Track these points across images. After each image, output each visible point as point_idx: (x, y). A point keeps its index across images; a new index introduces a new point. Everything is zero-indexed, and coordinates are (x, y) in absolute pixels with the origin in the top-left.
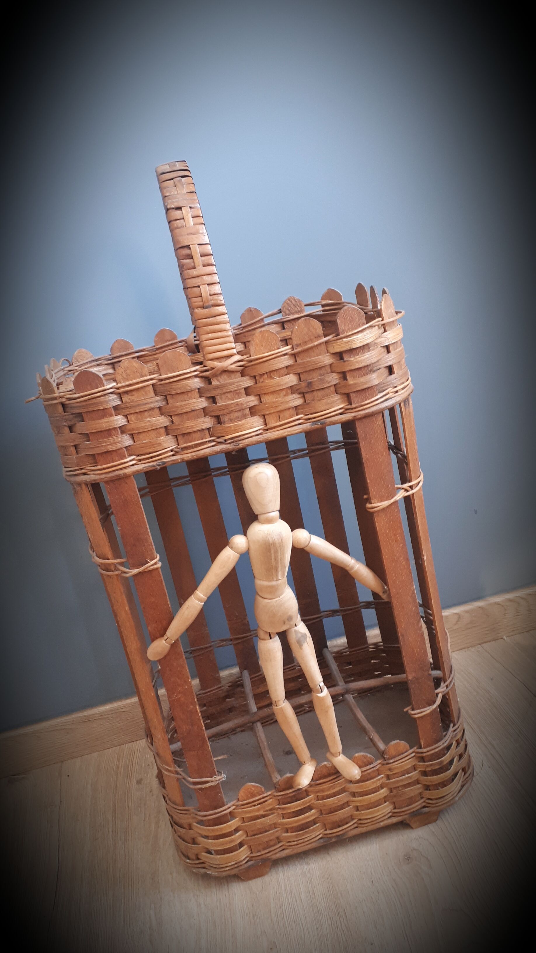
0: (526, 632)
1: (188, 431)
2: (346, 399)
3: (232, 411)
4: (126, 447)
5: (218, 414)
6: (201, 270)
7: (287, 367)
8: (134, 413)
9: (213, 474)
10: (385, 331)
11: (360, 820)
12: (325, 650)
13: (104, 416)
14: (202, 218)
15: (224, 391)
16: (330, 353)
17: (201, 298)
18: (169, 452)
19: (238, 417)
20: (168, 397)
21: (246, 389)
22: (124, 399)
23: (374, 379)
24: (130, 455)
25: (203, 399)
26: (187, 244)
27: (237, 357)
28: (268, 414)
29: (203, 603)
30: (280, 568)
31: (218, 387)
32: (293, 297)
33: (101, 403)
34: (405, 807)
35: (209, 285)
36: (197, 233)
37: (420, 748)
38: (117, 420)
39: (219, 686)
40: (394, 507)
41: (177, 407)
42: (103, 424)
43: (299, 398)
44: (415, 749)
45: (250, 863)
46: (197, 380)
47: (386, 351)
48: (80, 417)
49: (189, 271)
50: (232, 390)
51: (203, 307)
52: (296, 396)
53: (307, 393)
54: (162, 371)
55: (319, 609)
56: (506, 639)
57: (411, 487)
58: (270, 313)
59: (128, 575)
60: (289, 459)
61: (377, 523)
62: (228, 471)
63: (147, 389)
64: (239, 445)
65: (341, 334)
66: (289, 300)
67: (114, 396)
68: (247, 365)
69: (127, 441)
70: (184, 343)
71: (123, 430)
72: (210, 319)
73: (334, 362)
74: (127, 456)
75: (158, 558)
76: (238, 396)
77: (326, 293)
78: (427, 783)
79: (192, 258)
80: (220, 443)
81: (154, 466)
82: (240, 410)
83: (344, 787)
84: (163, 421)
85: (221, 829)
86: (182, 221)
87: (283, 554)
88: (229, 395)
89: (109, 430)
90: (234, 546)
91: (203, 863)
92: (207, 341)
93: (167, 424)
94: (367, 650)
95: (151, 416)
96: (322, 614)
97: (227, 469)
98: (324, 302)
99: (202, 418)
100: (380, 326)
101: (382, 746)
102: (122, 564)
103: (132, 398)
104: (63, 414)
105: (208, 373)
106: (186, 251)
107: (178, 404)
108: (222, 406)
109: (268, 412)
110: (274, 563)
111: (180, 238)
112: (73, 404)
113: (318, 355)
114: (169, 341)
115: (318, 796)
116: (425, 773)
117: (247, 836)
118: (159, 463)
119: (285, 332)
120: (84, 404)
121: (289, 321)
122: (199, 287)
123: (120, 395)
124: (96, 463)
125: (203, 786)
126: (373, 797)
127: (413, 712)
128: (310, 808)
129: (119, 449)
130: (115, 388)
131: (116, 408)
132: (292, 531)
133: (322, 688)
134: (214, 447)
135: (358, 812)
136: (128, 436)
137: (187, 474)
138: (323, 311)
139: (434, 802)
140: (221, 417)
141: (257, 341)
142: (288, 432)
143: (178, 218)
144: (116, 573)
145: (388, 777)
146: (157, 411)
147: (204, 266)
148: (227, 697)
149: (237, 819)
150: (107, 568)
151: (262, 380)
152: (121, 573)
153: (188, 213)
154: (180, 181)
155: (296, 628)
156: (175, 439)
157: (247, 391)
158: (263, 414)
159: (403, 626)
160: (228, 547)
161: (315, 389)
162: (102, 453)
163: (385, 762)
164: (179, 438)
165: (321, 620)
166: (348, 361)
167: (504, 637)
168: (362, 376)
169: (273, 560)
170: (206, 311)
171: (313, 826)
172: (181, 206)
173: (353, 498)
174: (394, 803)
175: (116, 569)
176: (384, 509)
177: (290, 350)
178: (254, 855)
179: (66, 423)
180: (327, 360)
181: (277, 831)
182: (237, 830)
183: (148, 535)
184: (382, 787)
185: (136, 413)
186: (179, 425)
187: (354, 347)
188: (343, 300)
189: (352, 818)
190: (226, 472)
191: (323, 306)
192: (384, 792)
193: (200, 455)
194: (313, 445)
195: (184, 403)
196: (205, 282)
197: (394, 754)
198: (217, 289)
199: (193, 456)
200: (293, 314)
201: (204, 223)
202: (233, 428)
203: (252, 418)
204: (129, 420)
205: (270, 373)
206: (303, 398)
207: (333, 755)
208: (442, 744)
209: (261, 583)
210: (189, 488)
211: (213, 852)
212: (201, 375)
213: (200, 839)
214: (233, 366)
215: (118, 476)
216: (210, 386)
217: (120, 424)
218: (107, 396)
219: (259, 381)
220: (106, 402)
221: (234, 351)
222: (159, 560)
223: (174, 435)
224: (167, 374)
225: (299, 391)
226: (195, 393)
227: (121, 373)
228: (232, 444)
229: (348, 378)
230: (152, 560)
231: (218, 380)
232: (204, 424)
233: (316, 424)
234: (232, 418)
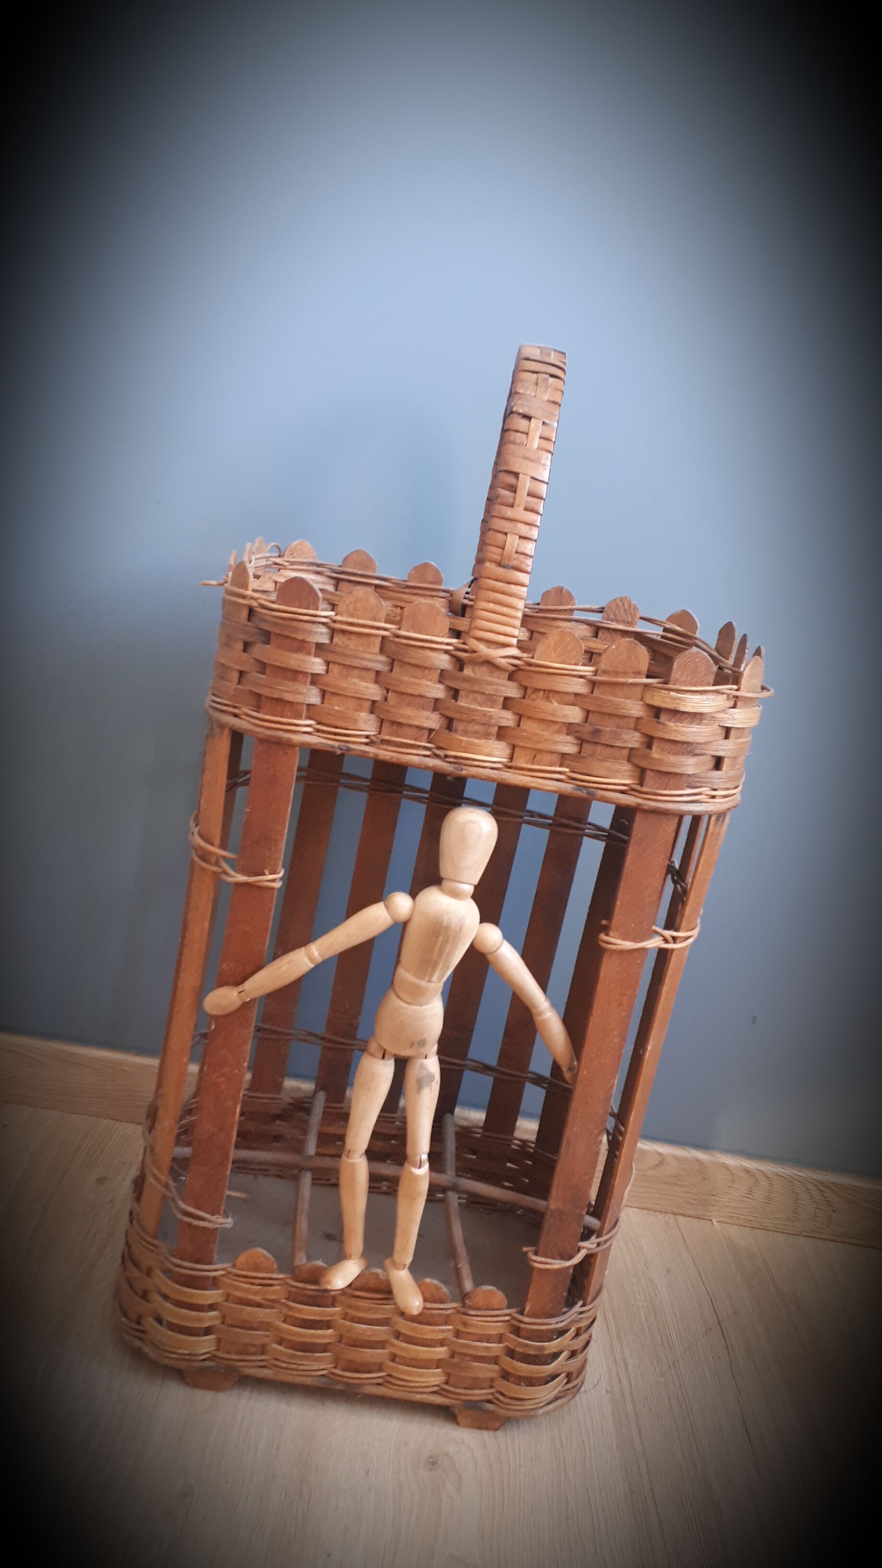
0: (750, 1227)
1: (401, 720)
2: (638, 774)
3: (474, 720)
4: (308, 705)
5: (453, 716)
6: (518, 512)
7: (576, 695)
8: (340, 664)
9: (405, 793)
10: (734, 707)
11: (390, 1375)
12: (448, 1115)
13: (298, 650)
14: (553, 443)
15: (476, 689)
16: (644, 702)
17: (501, 550)
18: (362, 737)
19: (476, 732)
20: (396, 663)
21: (506, 699)
22: (336, 640)
23: (689, 765)
24: (309, 718)
25: (441, 687)
26: (516, 470)
27: (514, 652)
28: (520, 747)
29: (313, 966)
30: (440, 966)
31: (468, 680)
32: (629, 598)
33: (303, 631)
34: (462, 1388)
35: (521, 537)
36: (537, 461)
37: (522, 1313)
38: (313, 663)
39: (276, 1096)
40: (640, 956)
41: (402, 682)
42: (294, 660)
44: (512, 1311)
45: (207, 1363)
46: (446, 657)
47: (724, 735)
48: (267, 637)
49: (502, 506)
50: (487, 692)
51: (500, 564)
52: (570, 739)
53: (588, 742)
54: (405, 624)
55: (466, 1054)
56: (715, 1223)
57: (675, 939)
58: (587, 606)
59: (229, 879)
60: (521, 820)
61: (603, 967)
62: (427, 799)
63: (372, 639)
64: (462, 770)
65: (670, 684)
66: (621, 600)
67: (324, 630)
68: (522, 667)
69: (313, 696)
70: (447, 595)
71: (315, 679)
72: (501, 584)
73: (645, 717)
74: (304, 716)
75: (281, 875)
76: (492, 704)
77: (679, 614)
78: (510, 1370)
79: (515, 492)
80: (437, 756)
81: (333, 747)
82: (484, 724)
83: (388, 1319)
84: (374, 691)
85: (192, 1295)
86: (524, 436)
87: (455, 947)
88: (479, 698)
89: (296, 672)
90: (391, 906)
91: (143, 1332)
92: (484, 612)
93: (377, 698)
94: (508, 1145)
95: (362, 678)
96: (468, 1062)
97: (427, 795)
98: (669, 625)
99: (428, 711)
100: (731, 696)
101: (468, 1285)
102: (227, 860)
103: (347, 642)
104: (245, 622)
105: (465, 655)
106: (511, 480)
107: (406, 678)
108: (463, 707)
109: (521, 744)
110: (435, 956)
111: (511, 459)
112: (265, 615)
113: (626, 698)
114: (429, 583)
115: (346, 1313)
116: (511, 1353)
117: (223, 1323)
118: (344, 746)
119: (595, 642)
120: (280, 621)
121: (608, 629)
122: (506, 534)
123: (333, 632)
124: (258, 708)
125: (196, 1222)
126: (424, 1352)
127: (534, 1258)
128: (327, 1325)
129: (298, 703)
130: (331, 619)
131: (319, 646)
132: (482, 921)
133: (422, 1163)
134: (426, 758)
135: (392, 1364)
136: (318, 690)
137: (369, 775)
138: (663, 637)
139: (506, 1400)
140: (455, 722)
141: (552, 642)
142: (537, 783)
143: (521, 430)
144: (215, 869)
145: (457, 1334)
146: (373, 675)
147: (526, 509)
148: (279, 1117)
149: (220, 1292)
150: (205, 856)
151: (534, 696)
152: (221, 872)
153: (538, 429)
154: (546, 380)
155: (425, 1061)
156: (379, 724)
157: (507, 703)
158: (514, 743)
159: (575, 1129)
160: (382, 904)
161: (602, 742)
162: (272, 699)
163: (463, 1310)
164: (385, 726)
165: (462, 1071)
166: (664, 724)
167: (714, 1221)
168: (674, 754)
169: (436, 950)
170: (501, 570)
171: (320, 1353)
172: (533, 416)
173: (585, 917)
174: (448, 1375)
175: (217, 864)
176: (621, 952)
177: (591, 674)
178: (219, 1354)
179: (243, 637)
180: (635, 709)
181: (267, 1336)
182: (212, 1307)
183: (283, 836)
184: (442, 1343)
185: (344, 665)
186: (393, 707)
187: (682, 709)
188: (697, 635)
189: (380, 1367)
190: (424, 798)
191: (666, 630)
192: (441, 1352)
193: (403, 760)
194: (562, 817)
195: (413, 680)
196: (517, 532)
197: (481, 1304)
198: (529, 548)
199: (392, 757)
200: (618, 621)
201: (552, 450)
202: (463, 744)
203: (497, 742)
204: (330, 670)
205: (550, 694)
206: (579, 747)
207: (396, 1266)
208: (555, 1323)
209: (404, 974)
210: (363, 797)
211: (165, 1323)
212: (454, 653)
213: (156, 1297)
214: (503, 661)
215: (280, 738)
216: (459, 673)
217: (315, 670)
218: (315, 626)
219: (529, 696)
220: (310, 632)
221: (514, 641)
222: (281, 879)
223: (379, 718)
224: (409, 631)
225: (578, 735)
226: (435, 674)
227: (348, 602)
228: (452, 765)
229: (654, 747)
230: (271, 873)
231: (474, 671)
232: (427, 721)
233: (580, 790)
234: (468, 728)
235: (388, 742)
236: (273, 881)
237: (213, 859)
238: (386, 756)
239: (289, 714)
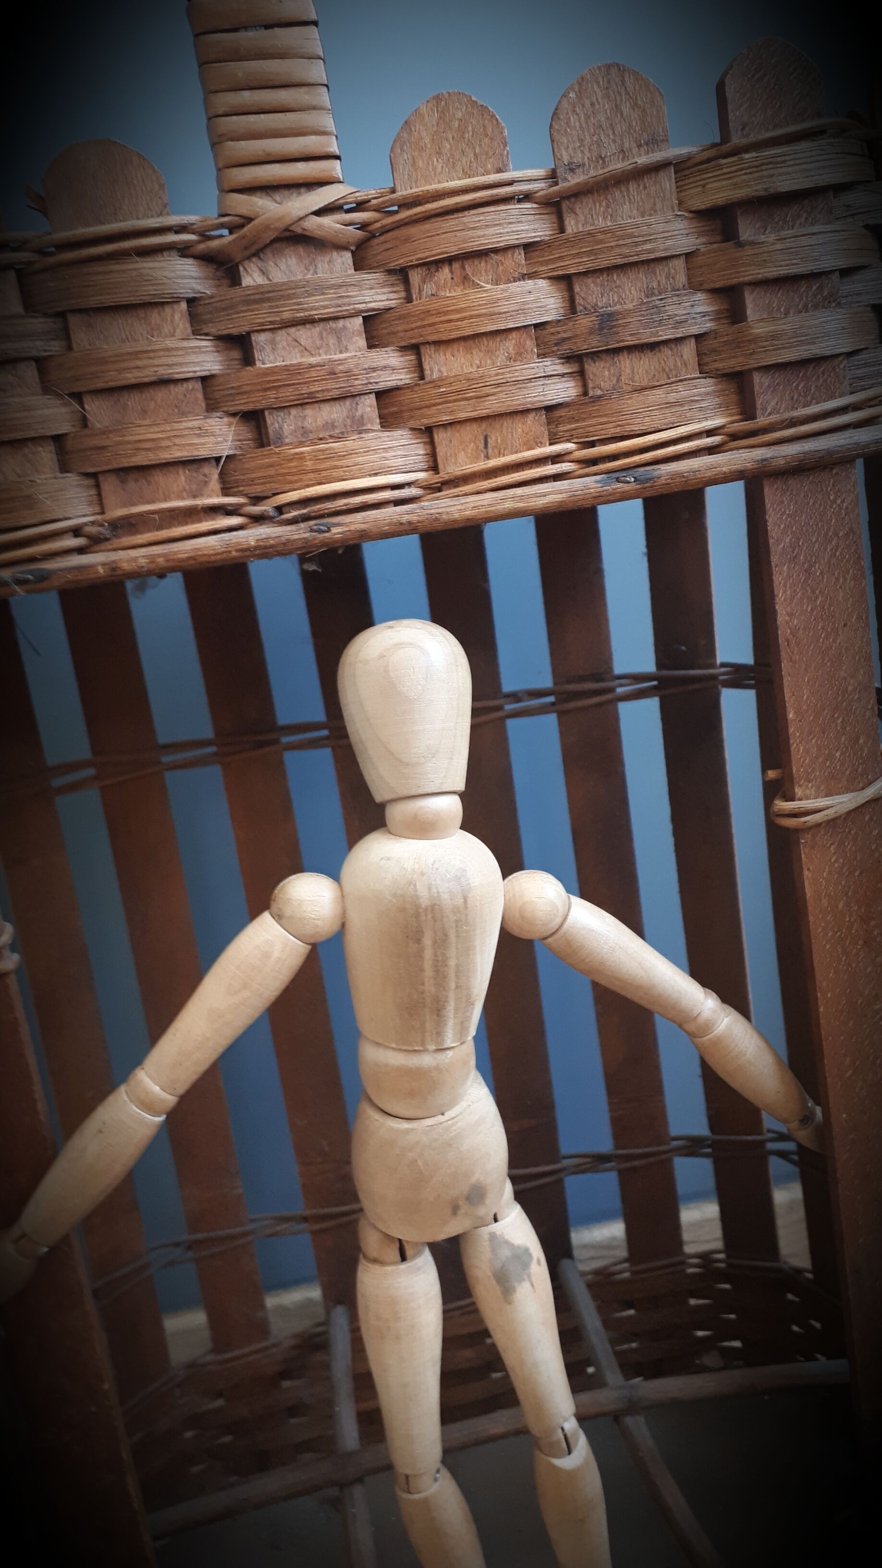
1: (141, 459)
2: (734, 392)
3: (311, 395)
5: (259, 406)
7: (528, 247)
9: (284, 741)
16: (690, 208)
18: (66, 536)
19: (329, 425)
20: (74, 321)
21: (370, 318)
25: (203, 342)
28: (446, 426)
30: (451, 1007)
31: (261, 297)
40: (871, 819)
41: (104, 361)
43: (563, 375)
46: (188, 263)
50: (318, 313)
52: (553, 366)
53: (595, 355)
55: (555, 1147)
60: (500, 714)
61: (806, 873)
64: (329, 530)
65: (733, 136)
68: (377, 224)
73: (703, 249)
76: (339, 342)
80: (262, 517)
82: (340, 399)
87: (467, 950)
88: (304, 334)
90: (288, 912)
94: (679, 1271)
95: (5, 391)
96: (566, 1162)
99: (198, 415)
108: (272, 371)
109: (446, 418)
110: (429, 986)
113: (642, 211)
118: (28, 573)
133: (571, 1440)
134: (243, 532)
140: (270, 418)
141: (423, 132)
151: (429, 288)
155: (495, 1227)
156: (92, 490)
157: (374, 327)
158: (425, 422)
160: (266, 918)
161: (630, 341)
164: (109, 489)
166: (749, 243)
168: (799, 313)
169: (429, 972)
176: (837, 821)
180: (675, 233)
186: (109, 433)
194: (569, 682)
195: (129, 346)
202: (309, 464)
203: (386, 434)
205: (464, 265)
206: (578, 378)
209: (379, 1055)
212: (204, 247)
214: (326, 223)
216: (236, 292)
219: (420, 291)
222: (14, 943)
223: (87, 475)
225: (565, 349)
226: (177, 317)
228: (302, 525)
229: (751, 312)
231: (263, 272)
232: (204, 441)
233: (618, 480)
234: (309, 423)
238: (135, 559)
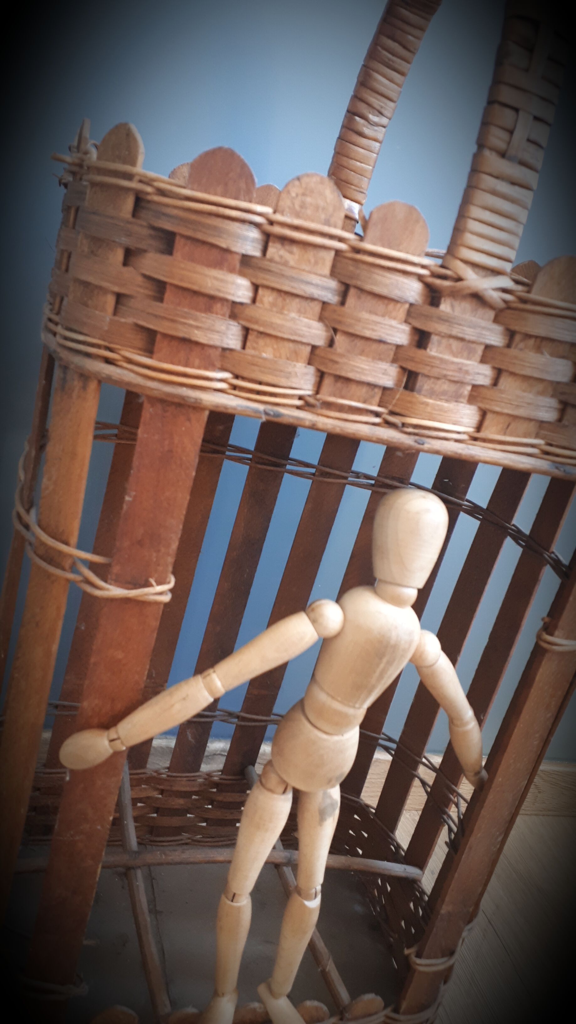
1: (348, 374)
3: (445, 376)
4: (225, 350)
5: (418, 371)
8: (273, 289)
9: (227, 453)
13: (218, 265)
15: (455, 331)
18: (295, 397)
19: (444, 393)
20: (352, 292)
21: (487, 348)
22: (270, 251)
24: (223, 369)
25: (407, 328)
27: (507, 282)
28: (494, 412)
29: (212, 700)
30: (377, 691)
31: (445, 319)
33: (226, 233)
38: (236, 286)
41: (359, 320)
42: (211, 279)
43: (554, 408)
46: (417, 285)
48: (167, 241)
50: (467, 337)
52: (553, 402)
54: (371, 233)
59: (98, 593)
60: (344, 481)
61: (541, 669)
62: (250, 459)
63: (323, 253)
64: (423, 444)
67: (256, 234)
68: (514, 305)
69: (232, 337)
71: (236, 310)
74: (217, 366)
75: (170, 585)
76: (469, 354)
80: (391, 425)
81: (256, 411)
82: (457, 382)
84: (316, 332)
88: (455, 344)
89: (212, 298)
93: (320, 342)
95: (302, 312)
97: (250, 456)
99: (387, 362)
101: (345, 1000)
102: (93, 566)
103: (287, 256)
104: (130, 217)
105: (444, 283)
107: (362, 314)
108: (434, 358)
109: (497, 409)
112: (167, 206)
118: (269, 410)
123: (267, 239)
124: (149, 351)
129: (210, 346)
130: (267, 219)
131: (246, 260)
136: (239, 328)
140: (420, 378)
144: (71, 576)
146: (317, 308)
150: (52, 557)
151: (521, 345)
152: (81, 581)
156: (318, 379)
157: (487, 353)
158: (486, 407)
160: (304, 617)
162: (173, 338)
164: (328, 382)
170: (505, 163)
175: (73, 569)
179: (125, 240)
185: (279, 291)
186: (341, 356)
190: (248, 459)
195: (373, 318)
202: (429, 409)
203: (468, 406)
204: (258, 298)
206: (561, 412)
212: (431, 280)
214: (493, 295)
215: (183, 398)
216: (433, 310)
217: (239, 297)
218: (246, 227)
219: (516, 345)
220: (238, 237)
221: (508, 267)
222: (171, 590)
223: (319, 371)
224: (374, 244)
225: (563, 397)
226: (401, 310)
227: (294, 195)
228: (413, 437)
230: (159, 583)
231: (452, 307)
232: (384, 376)
233: (557, 468)
234: (437, 388)
235: (328, 405)
236: (161, 593)
237: (67, 564)
238: (326, 424)
239: (197, 362)
